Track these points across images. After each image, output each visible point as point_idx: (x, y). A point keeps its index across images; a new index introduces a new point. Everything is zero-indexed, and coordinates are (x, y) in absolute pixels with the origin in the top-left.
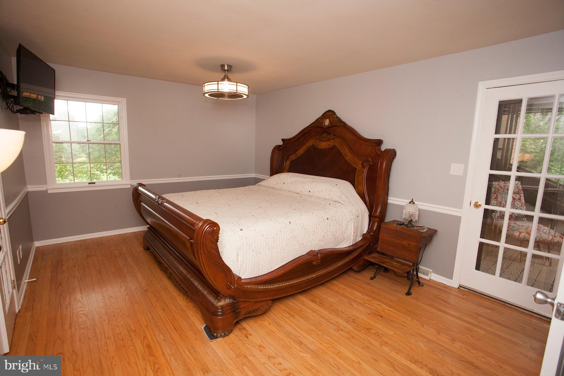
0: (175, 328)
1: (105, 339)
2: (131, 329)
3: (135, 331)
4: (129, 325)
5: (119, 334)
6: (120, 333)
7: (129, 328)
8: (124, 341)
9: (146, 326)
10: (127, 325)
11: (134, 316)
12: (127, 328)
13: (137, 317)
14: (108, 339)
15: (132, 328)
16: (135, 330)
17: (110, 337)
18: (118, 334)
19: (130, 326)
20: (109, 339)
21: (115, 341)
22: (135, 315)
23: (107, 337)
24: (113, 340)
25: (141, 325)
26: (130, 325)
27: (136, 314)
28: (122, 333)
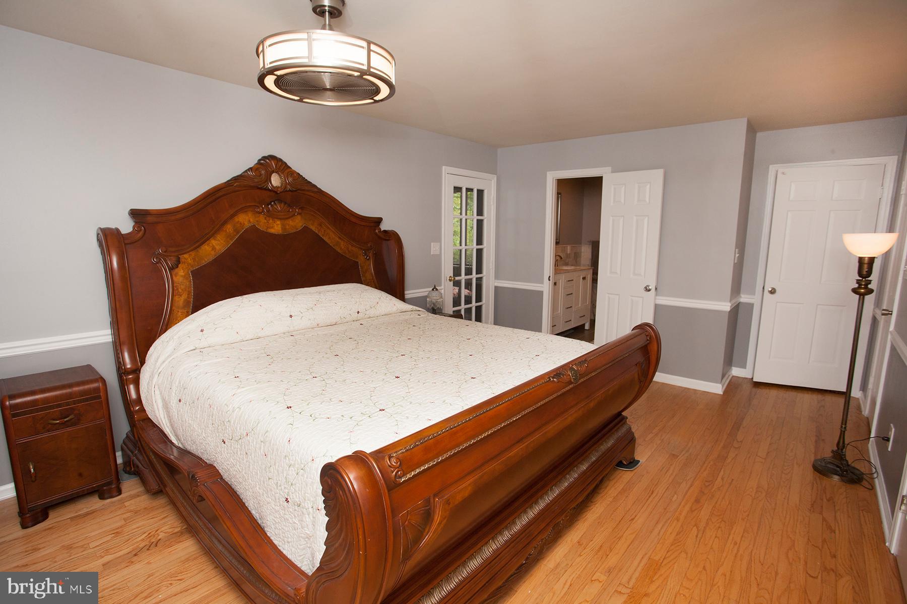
0: (652, 494)
1: (739, 546)
2: (698, 531)
3: (696, 525)
4: (696, 539)
5: (718, 538)
6: (716, 537)
7: (700, 536)
8: (718, 525)
9: (678, 521)
10: (698, 539)
11: (678, 544)
12: (702, 536)
13: (675, 540)
14: (737, 543)
15: (696, 532)
16: (695, 527)
17: (733, 543)
18: (719, 540)
19: (697, 536)
20: (735, 542)
21: (730, 534)
22: (675, 544)
23: (736, 547)
24: (731, 538)
25: (682, 526)
26: (695, 537)
27: (672, 545)
28: (714, 536)
